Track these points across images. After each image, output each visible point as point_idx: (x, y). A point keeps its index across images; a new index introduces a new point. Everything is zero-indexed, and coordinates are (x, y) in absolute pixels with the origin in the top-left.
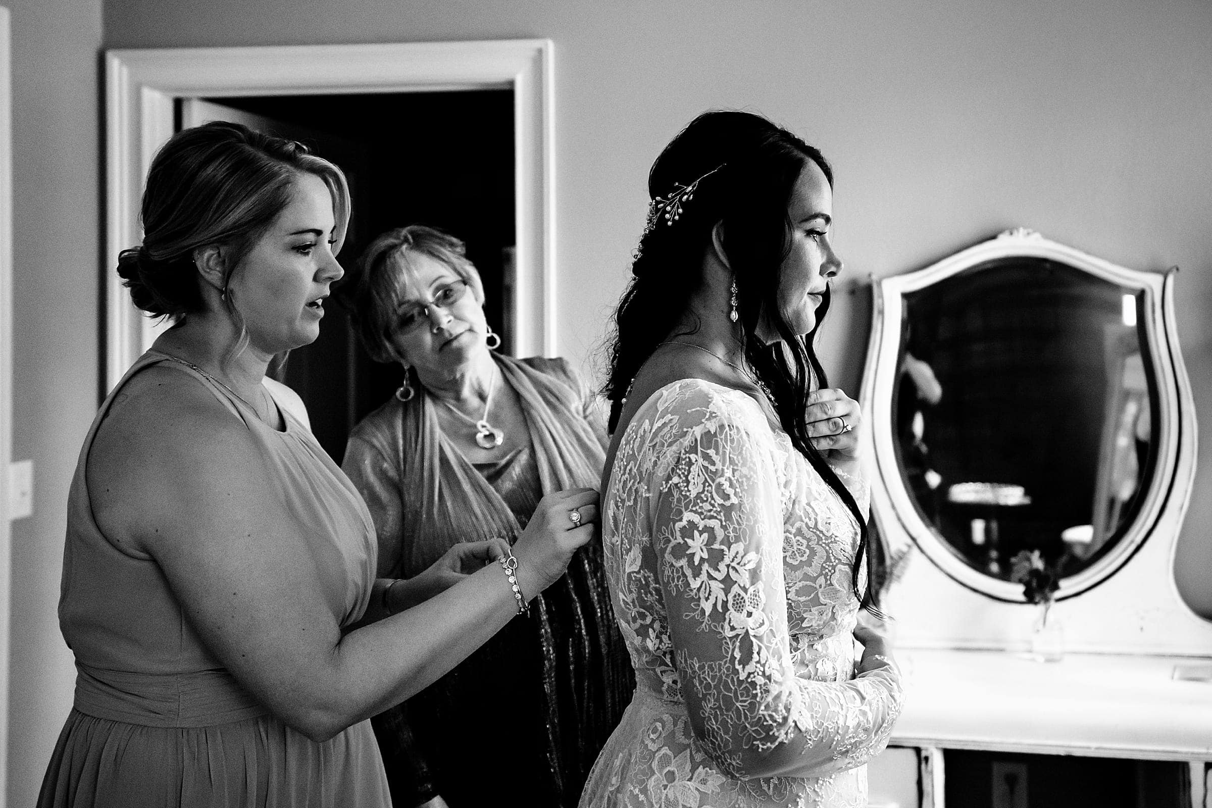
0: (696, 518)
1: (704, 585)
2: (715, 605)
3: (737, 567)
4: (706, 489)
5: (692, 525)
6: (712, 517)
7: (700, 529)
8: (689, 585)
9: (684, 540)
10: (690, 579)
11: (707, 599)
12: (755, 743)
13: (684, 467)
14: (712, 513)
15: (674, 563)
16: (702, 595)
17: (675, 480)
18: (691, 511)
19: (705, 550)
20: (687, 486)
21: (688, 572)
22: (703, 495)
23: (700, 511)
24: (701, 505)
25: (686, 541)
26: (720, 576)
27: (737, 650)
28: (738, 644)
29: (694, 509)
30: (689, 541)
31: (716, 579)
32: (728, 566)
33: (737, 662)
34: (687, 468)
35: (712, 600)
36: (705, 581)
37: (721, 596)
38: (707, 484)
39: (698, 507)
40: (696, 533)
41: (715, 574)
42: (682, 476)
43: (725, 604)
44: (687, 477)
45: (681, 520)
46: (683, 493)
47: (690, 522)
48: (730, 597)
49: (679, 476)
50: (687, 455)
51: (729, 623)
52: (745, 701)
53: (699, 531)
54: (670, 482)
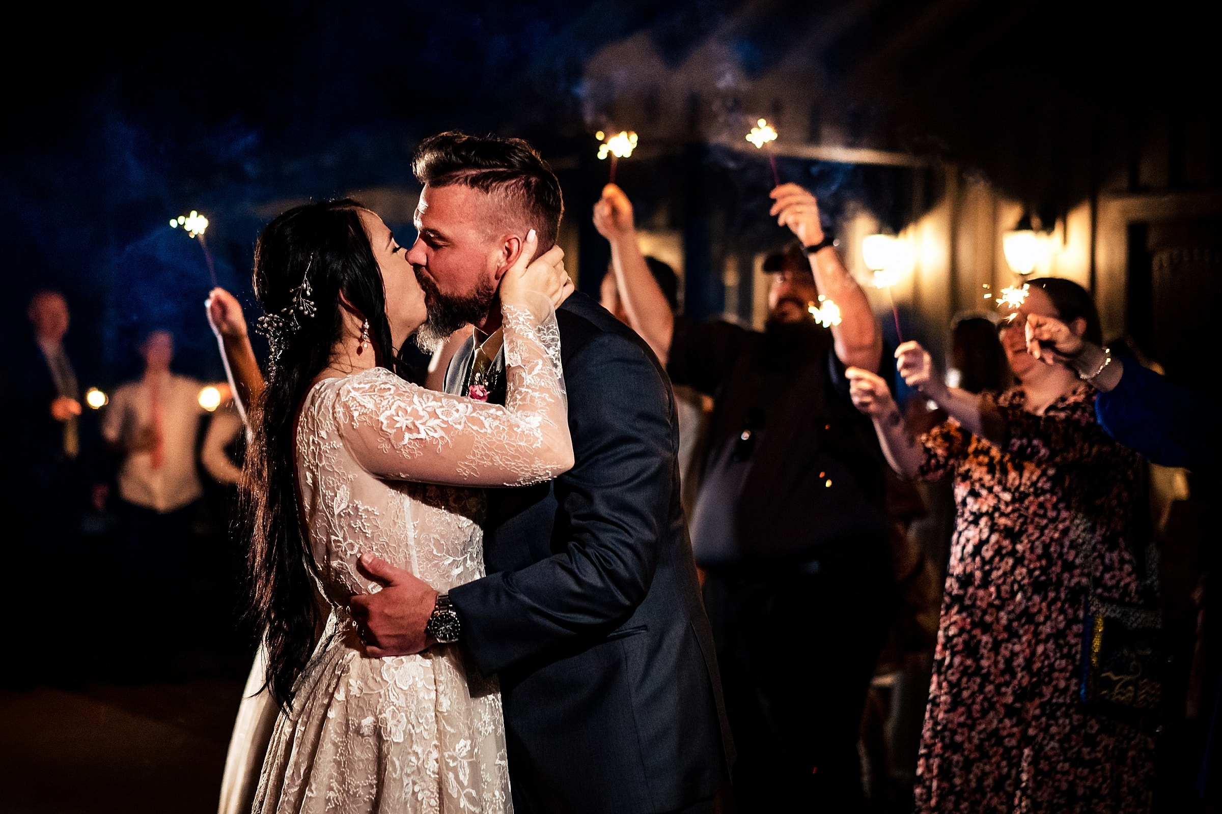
0: (388, 413)
1: (427, 430)
2: (442, 428)
3: (427, 405)
4: (375, 398)
5: (390, 418)
6: (393, 404)
7: (395, 414)
8: (422, 439)
9: (394, 428)
10: (420, 436)
11: (436, 431)
12: (534, 447)
13: (352, 404)
14: (391, 402)
15: (404, 444)
16: (431, 434)
17: (356, 414)
18: (381, 414)
19: (408, 417)
20: (365, 408)
21: (415, 436)
22: (377, 402)
23: (384, 409)
24: (381, 406)
25: (397, 428)
26: (427, 417)
27: (473, 427)
28: (470, 425)
29: (381, 411)
30: (398, 425)
31: (426, 421)
32: (423, 410)
33: (480, 431)
34: (355, 402)
35: (438, 429)
36: (425, 428)
37: (438, 421)
38: (372, 396)
39: (381, 409)
40: (396, 418)
41: (424, 420)
42: (357, 408)
43: (444, 422)
44: (360, 405)
45: (382, 423)
46: (368, 413)
47: (388, 418)
48: (441, 416)
49: (355, 410)
50: (348, 396)
51: (456, 424)
52: (504, 437)
53: (396, 416)
54: (355, 418)
